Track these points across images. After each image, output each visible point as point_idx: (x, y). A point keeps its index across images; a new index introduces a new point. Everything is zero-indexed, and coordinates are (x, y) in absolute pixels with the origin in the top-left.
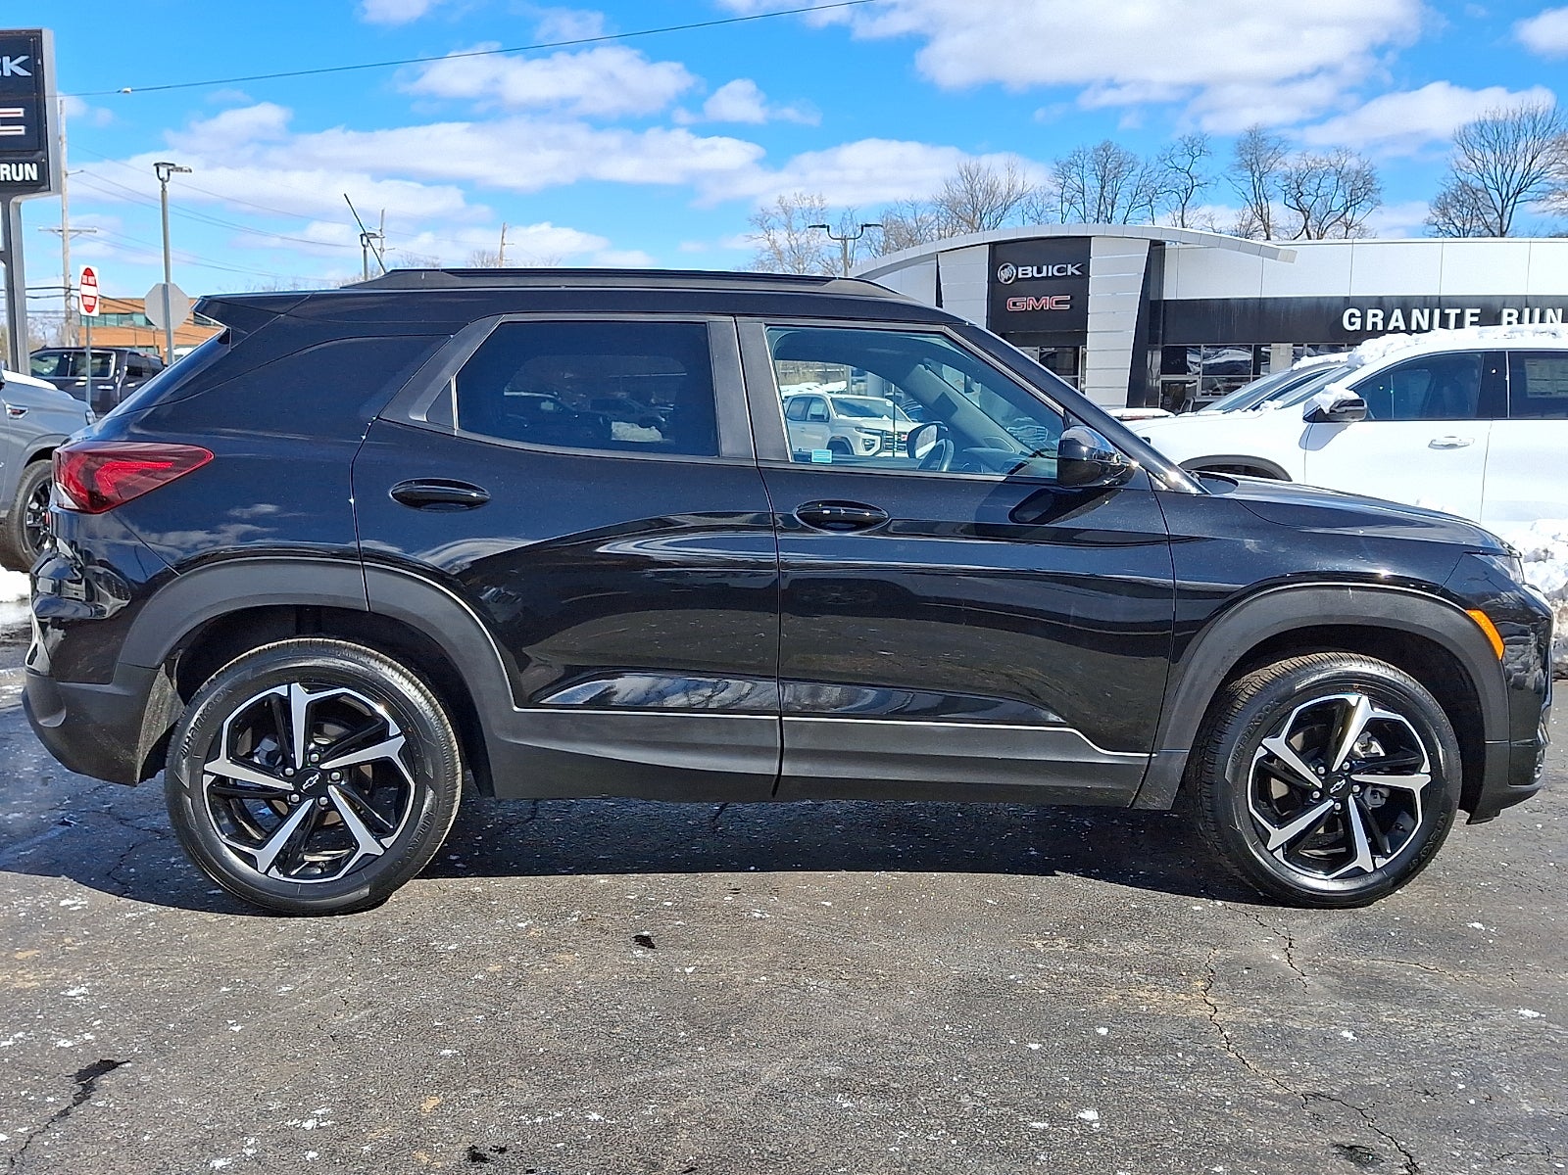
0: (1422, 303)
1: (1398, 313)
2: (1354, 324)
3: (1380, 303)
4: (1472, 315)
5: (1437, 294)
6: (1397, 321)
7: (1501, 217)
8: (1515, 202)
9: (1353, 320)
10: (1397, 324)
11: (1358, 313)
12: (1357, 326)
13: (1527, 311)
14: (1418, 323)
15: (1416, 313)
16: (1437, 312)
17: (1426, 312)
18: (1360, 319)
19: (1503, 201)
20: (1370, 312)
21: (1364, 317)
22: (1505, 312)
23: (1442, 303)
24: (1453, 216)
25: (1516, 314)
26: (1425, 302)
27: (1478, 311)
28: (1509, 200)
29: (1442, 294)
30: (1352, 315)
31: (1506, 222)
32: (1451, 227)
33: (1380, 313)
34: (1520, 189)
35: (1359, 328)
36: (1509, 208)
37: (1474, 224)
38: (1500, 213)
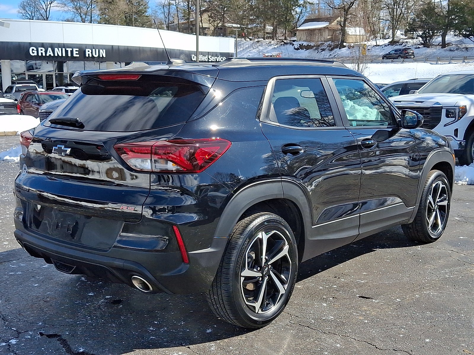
0: (58, 46)
1: (50, 49)
2: (33, 53)
3: (43, 45)
4: (76, 51)
5: (63, 43)
6: (50, 52)
7: (46, 12)
8: (50, 7)
9: (33, 51)
10: (50, 54)
11: (35, 49)
12: (35, 54)
13: (94, 50)
14: (58, 54)
15: (56, 49)
16: (64, 49)
17: (60, 49)
18: (36, 51)
19: (46, 6)
20: (40, 49)
21: (37, 51)
22: (87, 50)
23: (65, 46)
24: (27, 10)
25: (90, 51)
26: (59, 46)
27: (78, 49)
28: (48, 6)
29: (64, 43)
30: (33, 50)
31: (48, 14)
32: (27, 15)
33: (43, 49)
34: (52, 2)
35: (36, 55)
36: (48, 9)
37: (36, 14)
38: (45, 10)
